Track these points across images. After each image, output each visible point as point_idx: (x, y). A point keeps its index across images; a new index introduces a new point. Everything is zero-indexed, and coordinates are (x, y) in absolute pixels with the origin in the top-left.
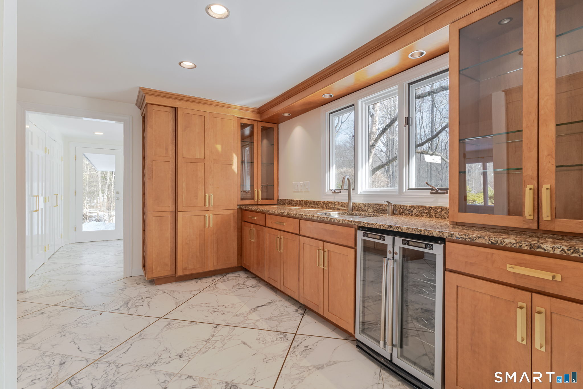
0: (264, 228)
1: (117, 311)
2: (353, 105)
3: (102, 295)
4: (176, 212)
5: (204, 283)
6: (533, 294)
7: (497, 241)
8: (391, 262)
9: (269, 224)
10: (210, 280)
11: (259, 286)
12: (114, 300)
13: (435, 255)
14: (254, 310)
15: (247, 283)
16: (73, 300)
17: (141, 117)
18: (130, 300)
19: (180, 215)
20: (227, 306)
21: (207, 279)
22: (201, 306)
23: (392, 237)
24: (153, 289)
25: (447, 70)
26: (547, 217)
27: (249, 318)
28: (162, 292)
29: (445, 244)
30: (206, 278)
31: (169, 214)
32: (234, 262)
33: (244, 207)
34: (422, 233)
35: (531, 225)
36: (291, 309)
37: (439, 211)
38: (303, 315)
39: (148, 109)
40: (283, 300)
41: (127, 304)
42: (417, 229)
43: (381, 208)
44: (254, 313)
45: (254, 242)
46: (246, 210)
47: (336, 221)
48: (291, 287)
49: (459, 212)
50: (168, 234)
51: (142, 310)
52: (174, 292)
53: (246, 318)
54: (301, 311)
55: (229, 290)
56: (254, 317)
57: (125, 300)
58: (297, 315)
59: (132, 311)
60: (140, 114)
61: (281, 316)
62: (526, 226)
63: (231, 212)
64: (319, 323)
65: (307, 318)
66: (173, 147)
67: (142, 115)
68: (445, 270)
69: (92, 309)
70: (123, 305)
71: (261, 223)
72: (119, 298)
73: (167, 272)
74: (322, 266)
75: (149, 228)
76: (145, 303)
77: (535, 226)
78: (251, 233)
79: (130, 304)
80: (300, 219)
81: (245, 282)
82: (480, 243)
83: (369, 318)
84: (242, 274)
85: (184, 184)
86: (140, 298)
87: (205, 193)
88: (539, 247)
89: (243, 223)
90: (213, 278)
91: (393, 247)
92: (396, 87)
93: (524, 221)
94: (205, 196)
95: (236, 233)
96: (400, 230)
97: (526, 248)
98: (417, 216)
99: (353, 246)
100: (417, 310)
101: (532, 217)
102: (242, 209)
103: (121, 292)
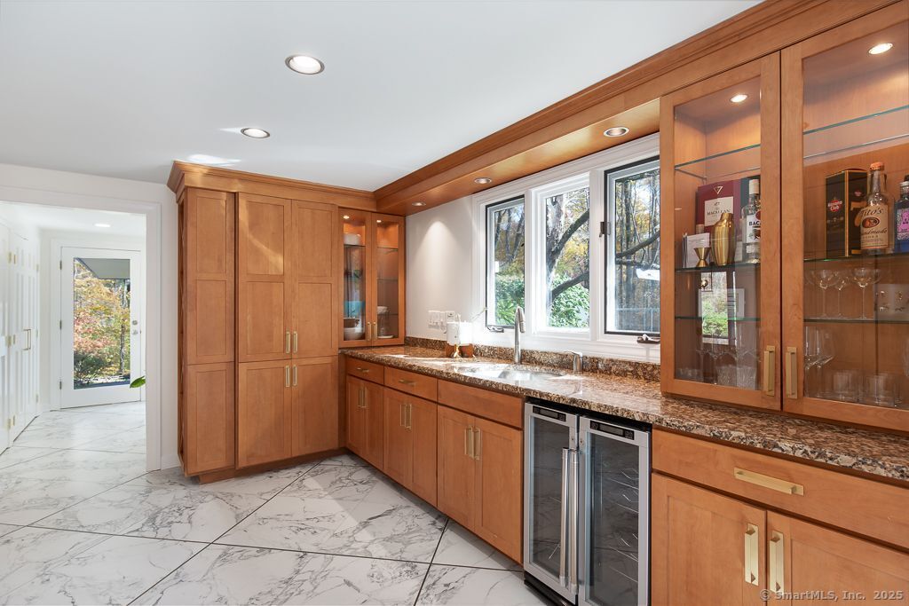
0: (382, 388)
1: (136, 534)
2: (523, 196)
3: (110, 505)
4: (235, 363)
5: (284, 477)
6: (769, 512)
7: (721, 433)
8: (574, 455)
9: (389, 382)
10: (293, 472)
11: (373, 481)
12: (131, 513)
13: (638, 447)
14: (365, 524)
15: (353, 477)
16: (60, 516)
17: (177, 205)
18: (159, 512)
19: (242, 368)
20: (321, 519)
21: (288, 471)
22: (278, 520)
23: (576, 416)
24: (196, 490)
25: (657, 158)
26: (793, 394)
27: (357, 540)
28: (212, 497)
29: (651, 431)
30: (286, 469)
31: (224, 367)
32: (332, 442)
33: (349, 352)
34: (619, 414)
35: (772, 404)
36: (425, 520)
37: (649, 369)
38: (443, 530)
39: (189, 196)
40: (412, 505)
41: (152, 519)
42: (612, 408)
43: (564, 359)
44: (364, 530)
45: (365, 410)
46: (351, 357)
47: (494, 386)
48: (425, 484)
49: (675, 378)
50: (223, 397)
51: (179, 531)
52: (232, 495)
53: (351, 539)
54: (440, 525)
55: (325, 490)
56: (365, 536)
57: (150, 513)
58: (434, 530)
59: (163, 532)
60: (175, 200)
61: (408, 533)
62: (765, 406)
63: (329, 360)
64: (468, 544)
65: (450, 535)
66: (230, 257)
67: (177, 202)
68: (651, 471)
69: (93, 530)
70: (147, 522)
71: (377, 380)
72: (140, 509)
73: (220, 462)
74: (472, 455)
75: (189, 391)
76: (185, 518)
77: (777, 406)
78: (361, 395)
79: (158, 521)
80: (438, 378)
81: (351, 474)
82: (698, 435)
83: (546, 533)
84: (346, 460)
85: (249, 317)
86: (176, 509)
87: (285, 331)
88: (776, 446)
89: (348, 377)
90: (298, 469)
91: (578, 432)
92: (587, 174)
93: (763, 398)
94: (285, 335)
95: (336, 394)
96: (587, 407)
97: (758, 446)
98: (618, 375)
99: (520, 427)
100: (622, 515)
101: (772, 393)
102: (346, 356)
103: (143, 499)
